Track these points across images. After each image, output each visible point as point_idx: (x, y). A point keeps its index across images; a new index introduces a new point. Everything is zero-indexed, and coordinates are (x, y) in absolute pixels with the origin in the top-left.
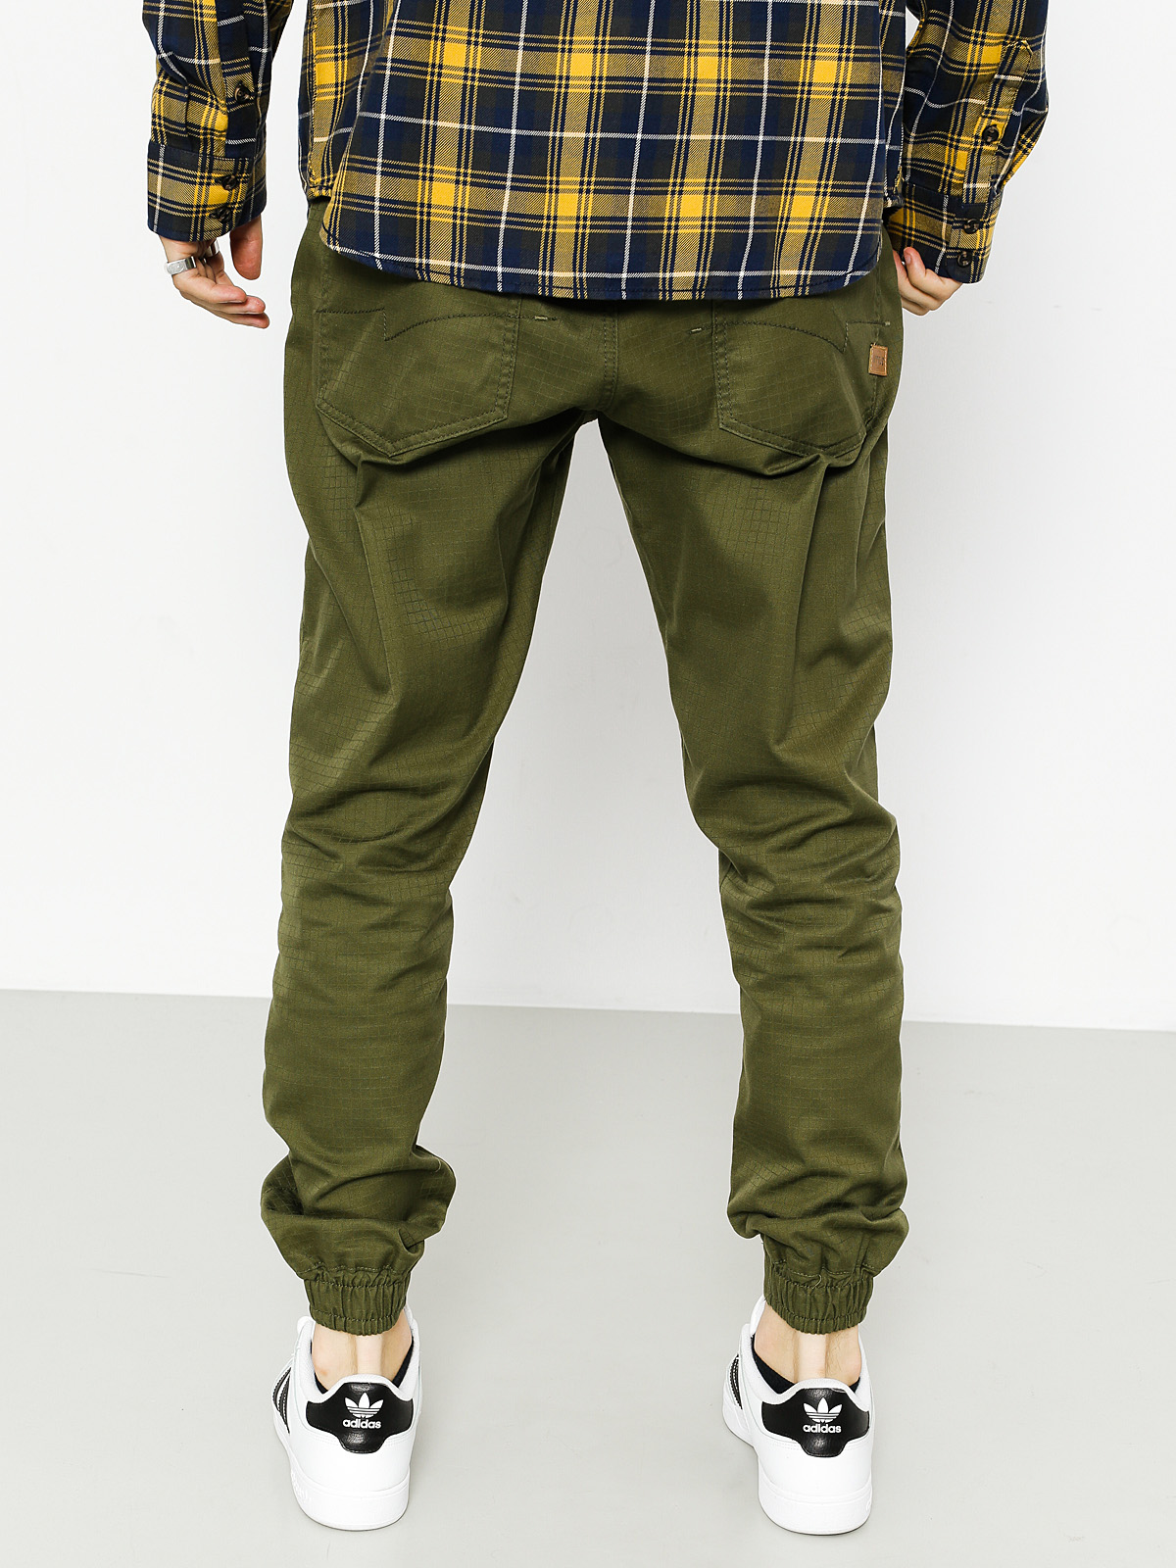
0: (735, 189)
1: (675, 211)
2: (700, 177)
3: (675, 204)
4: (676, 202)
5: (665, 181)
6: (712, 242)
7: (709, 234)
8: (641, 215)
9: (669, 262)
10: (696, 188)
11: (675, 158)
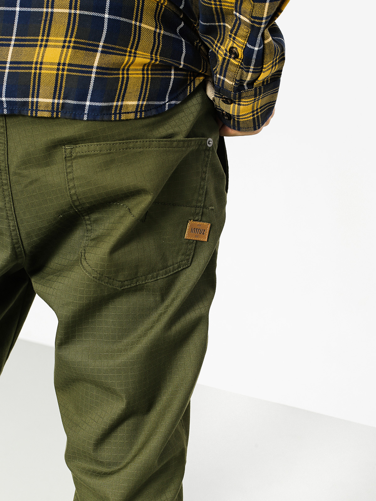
0: (85, 46)
1: (40, 58)
2: (60, 36)
3: (41, 54)
4: (42, 52)
5: (36, 38)
6: (64, 80)
7: (62, 75)
8: (17, 60)
9: (36, 91)
10: (57, 44)
11: (43, 23)
